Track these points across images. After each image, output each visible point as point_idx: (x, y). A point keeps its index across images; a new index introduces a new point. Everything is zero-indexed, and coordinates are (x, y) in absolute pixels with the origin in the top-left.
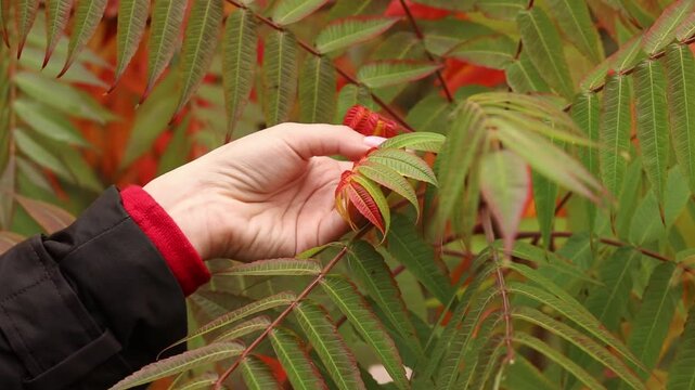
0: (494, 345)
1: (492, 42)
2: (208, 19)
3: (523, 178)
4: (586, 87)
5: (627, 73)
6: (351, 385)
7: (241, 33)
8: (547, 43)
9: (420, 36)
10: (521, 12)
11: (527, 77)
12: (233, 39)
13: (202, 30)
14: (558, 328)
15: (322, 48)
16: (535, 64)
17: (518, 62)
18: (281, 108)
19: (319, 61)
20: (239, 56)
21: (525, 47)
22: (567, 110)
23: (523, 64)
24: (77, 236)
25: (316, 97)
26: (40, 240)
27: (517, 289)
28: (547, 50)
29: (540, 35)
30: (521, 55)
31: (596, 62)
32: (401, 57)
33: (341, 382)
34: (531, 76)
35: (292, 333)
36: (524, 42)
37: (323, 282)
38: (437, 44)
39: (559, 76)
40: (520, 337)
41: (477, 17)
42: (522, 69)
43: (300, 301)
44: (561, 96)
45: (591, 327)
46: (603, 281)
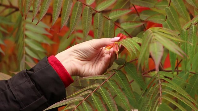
0: (156, 99)
1: (159, 16)
2: (78, 9)
3: (162, 49)
4: (184, 28)
5: (196, 24)
6: (114, 110)
7: (87, 13)
8: (174, 16)
9: (139, 15)
10: (166, 7)
11: (168, 25)
12: (85, 15)
13: (77, 12)
14: (175, 95)
15: (111, 18)
16: (171, 22)
17: (166, 22)
18: (98, 34)
19: (110, 21)
20: (87, 19)
21: (168, 17)
22: (179, 35)
23: (167, 22)
24: (35, 69)
25: (109, 31)
26: (25, 71)
27: (164, 84)
28: (174, 18)
29: (172, 14)
30: (166, 20)
31: (188, 21)
32: (133, 21)
33: (111, 109)
34: (169, 25)
35: (98, 95)
36: (168, 16)
37: (108, 81)
38: (143, 17)
39: (178, 25)
40: (164, 97)
41: (155, 10)
42: (167, 23)
43: (101, 86)
44: (178, 31)
45: (185, 95)
46: (190, 83)
